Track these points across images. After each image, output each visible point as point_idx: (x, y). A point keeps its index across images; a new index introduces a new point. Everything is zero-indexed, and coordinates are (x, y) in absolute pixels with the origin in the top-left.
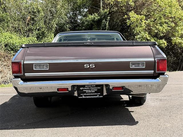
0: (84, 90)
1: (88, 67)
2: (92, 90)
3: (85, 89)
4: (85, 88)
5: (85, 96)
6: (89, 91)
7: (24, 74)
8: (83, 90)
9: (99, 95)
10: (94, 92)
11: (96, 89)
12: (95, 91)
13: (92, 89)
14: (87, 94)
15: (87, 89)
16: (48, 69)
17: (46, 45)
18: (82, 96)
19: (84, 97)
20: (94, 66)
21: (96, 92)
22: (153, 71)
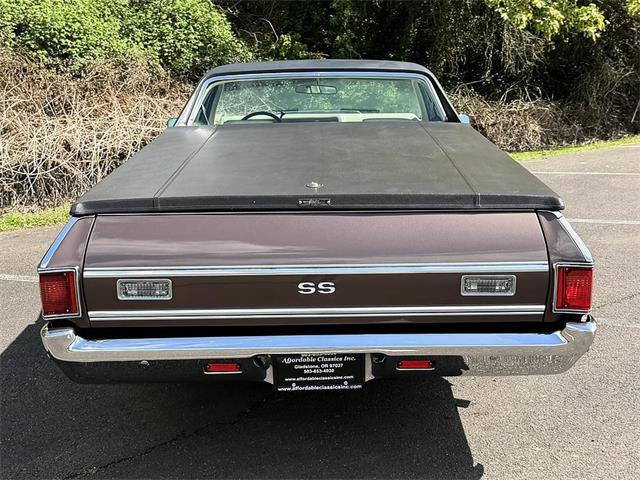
0: (296, 367)
1: (313, 290)
2: (326, 366)
3: (302, 364)
4: (300, 360)
5: (299, 384)
6: (313, 369)
7: (85, 313)
8: (293, 364)
9: (351, 382)
10: (333, 371)
11: (340, 362)
12: (334, 368)
13: (325, 363)
14: (309, 379)
15: (306, 363)
16: (168, 298)
17: (159, 207)
18: (289, 384)
19: (295, 388)
20: (333, 290)
21: (338, 372)
22: (543, 307)
